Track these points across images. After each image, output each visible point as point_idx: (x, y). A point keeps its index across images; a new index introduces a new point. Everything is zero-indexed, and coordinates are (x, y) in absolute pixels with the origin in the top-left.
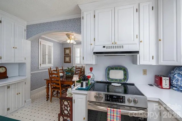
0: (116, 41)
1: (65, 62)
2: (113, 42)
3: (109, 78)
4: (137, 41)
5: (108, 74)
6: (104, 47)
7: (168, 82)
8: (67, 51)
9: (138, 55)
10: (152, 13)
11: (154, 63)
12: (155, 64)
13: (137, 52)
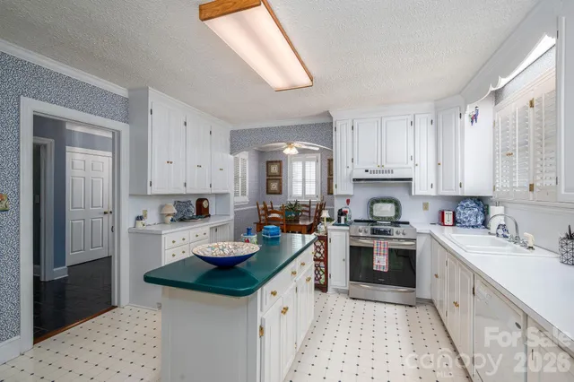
0: (384, 164)
1: (268, 193)
2: (379, 164)
3: (372, 216)
4: (411, 164)
5: (372, 210)
6: (367, 171)
7: (451, 216)
8: (274, 169)
9: (413, 183)
10: (431, 128)
11: (432, 192)
12: (434, 194)
13: (411, 179)
